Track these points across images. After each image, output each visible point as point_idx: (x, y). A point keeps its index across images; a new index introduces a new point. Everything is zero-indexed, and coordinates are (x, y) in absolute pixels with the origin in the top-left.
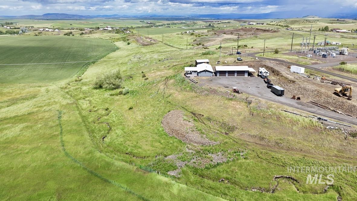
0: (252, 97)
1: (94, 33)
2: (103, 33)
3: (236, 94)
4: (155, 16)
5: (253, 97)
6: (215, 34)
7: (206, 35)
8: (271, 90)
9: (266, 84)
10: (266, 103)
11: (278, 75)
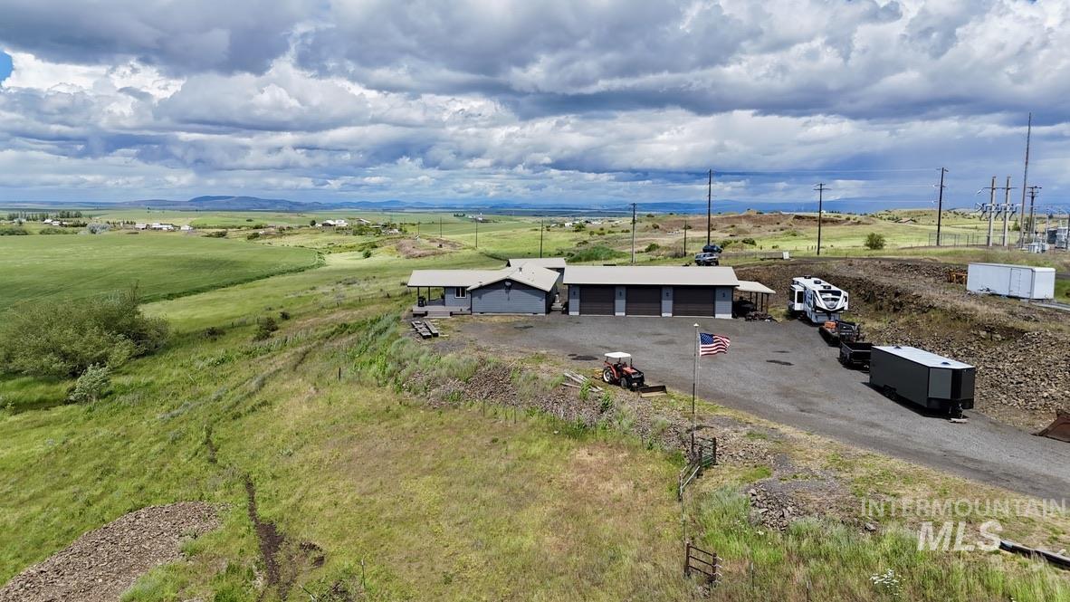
0: (729, 413)
1: (289, 234)
2: (316, 233)
3: (619, 395)
4: (505, 205)
5: (742, 415)
6: (657, 227)
7: (623, 231)
8: (866, 378)
9: (836, 351)
10: (842, 463)
11: (898, 308)
